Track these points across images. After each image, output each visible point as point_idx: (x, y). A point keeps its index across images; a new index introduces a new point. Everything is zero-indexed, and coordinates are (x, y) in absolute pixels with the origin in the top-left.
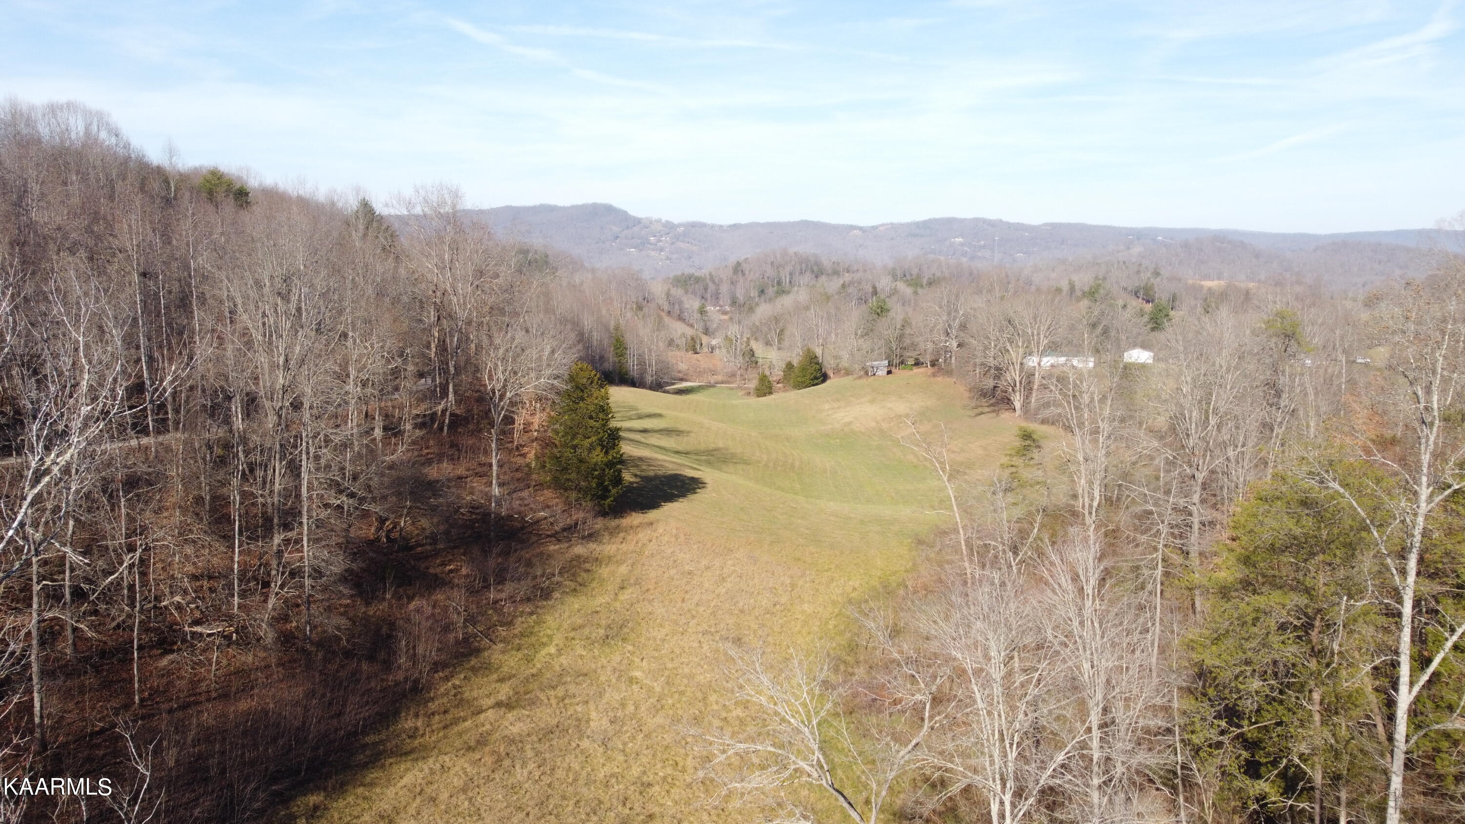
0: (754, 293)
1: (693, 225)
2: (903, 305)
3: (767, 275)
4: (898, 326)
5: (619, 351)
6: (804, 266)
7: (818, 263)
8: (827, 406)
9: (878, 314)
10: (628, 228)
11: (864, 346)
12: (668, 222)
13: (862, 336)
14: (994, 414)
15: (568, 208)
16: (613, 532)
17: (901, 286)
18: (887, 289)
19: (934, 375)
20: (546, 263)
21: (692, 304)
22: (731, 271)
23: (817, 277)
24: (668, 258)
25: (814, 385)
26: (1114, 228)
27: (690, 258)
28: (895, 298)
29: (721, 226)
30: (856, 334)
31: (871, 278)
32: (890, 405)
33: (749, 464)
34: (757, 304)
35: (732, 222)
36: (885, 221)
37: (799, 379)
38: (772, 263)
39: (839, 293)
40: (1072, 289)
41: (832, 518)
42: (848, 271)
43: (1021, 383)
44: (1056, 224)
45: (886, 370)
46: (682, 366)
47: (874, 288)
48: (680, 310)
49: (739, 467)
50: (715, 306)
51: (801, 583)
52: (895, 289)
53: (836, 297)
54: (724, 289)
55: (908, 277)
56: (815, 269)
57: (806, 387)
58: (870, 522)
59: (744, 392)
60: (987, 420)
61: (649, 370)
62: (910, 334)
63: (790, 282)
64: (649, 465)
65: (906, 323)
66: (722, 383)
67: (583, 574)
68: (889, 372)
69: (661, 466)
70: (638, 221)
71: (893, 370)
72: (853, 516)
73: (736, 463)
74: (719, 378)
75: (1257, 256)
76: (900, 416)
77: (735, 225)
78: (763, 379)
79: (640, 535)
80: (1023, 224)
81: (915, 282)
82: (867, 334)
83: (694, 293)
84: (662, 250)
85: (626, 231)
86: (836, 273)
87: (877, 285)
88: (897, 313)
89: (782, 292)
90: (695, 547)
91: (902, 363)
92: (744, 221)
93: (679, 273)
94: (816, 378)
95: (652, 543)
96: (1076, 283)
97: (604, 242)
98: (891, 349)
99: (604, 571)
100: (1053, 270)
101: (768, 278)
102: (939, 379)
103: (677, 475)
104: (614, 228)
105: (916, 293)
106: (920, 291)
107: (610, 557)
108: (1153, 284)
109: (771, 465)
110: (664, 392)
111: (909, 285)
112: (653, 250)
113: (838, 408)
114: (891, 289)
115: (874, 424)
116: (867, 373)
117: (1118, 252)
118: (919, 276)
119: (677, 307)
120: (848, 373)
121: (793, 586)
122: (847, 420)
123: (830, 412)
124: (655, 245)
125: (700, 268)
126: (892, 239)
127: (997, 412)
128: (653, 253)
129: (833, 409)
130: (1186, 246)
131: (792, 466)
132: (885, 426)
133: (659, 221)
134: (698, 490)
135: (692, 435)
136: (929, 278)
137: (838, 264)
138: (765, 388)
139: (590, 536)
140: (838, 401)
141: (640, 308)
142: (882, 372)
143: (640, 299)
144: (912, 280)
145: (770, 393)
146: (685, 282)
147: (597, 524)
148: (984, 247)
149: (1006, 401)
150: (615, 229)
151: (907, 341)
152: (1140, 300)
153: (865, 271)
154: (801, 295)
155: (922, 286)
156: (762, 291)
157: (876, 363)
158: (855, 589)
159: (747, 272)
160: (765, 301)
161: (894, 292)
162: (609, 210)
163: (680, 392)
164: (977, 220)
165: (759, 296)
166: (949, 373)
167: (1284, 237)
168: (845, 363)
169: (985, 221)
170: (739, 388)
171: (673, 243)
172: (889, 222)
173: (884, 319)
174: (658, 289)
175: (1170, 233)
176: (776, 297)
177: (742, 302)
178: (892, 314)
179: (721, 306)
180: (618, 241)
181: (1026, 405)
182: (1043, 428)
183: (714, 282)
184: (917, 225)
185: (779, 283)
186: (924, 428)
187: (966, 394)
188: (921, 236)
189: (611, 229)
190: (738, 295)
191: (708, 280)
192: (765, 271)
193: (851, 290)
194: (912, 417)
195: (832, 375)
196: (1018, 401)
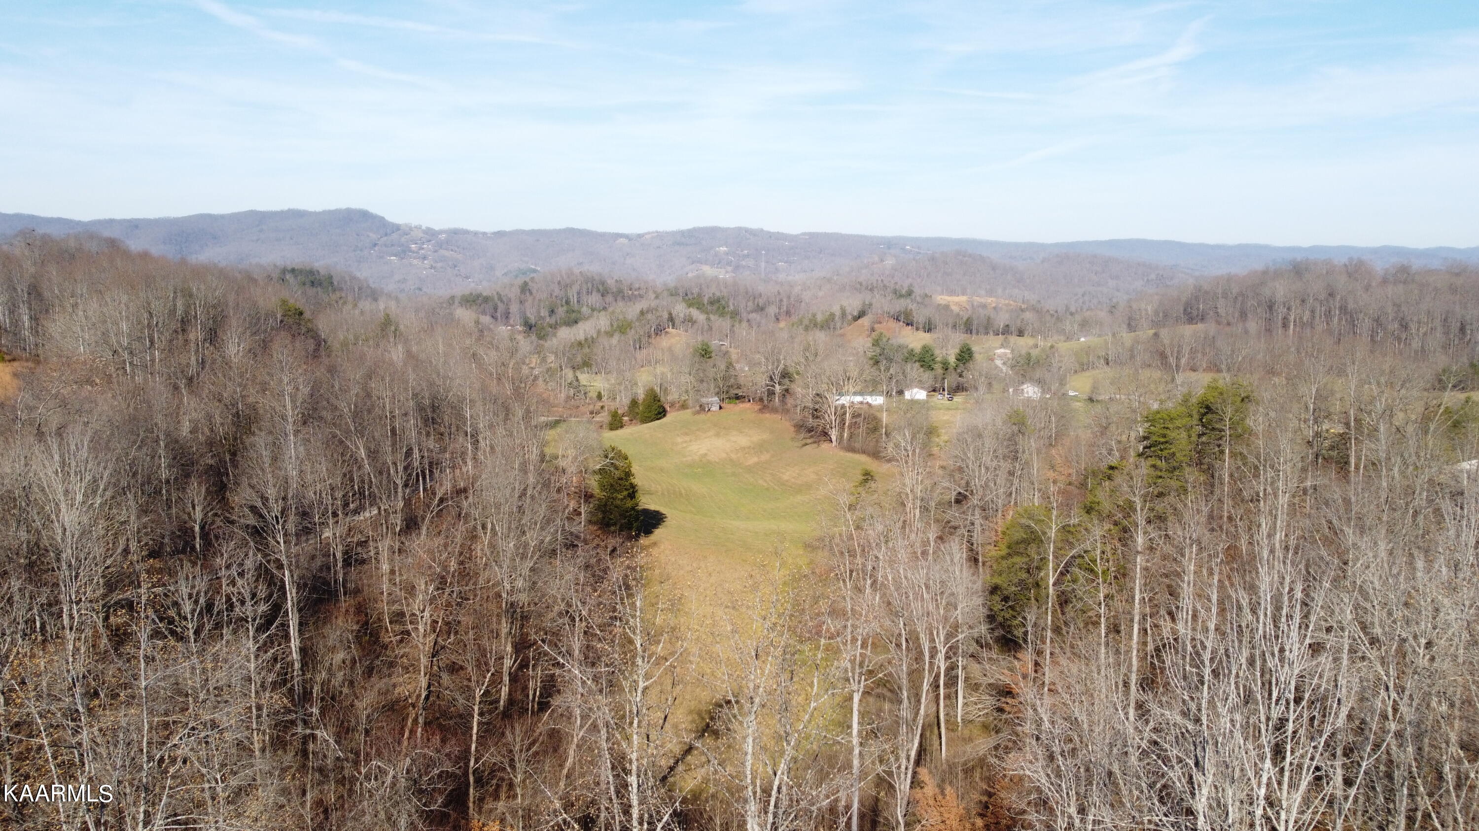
0: (544, 314)
1: (456, 232)
3: (555, 294)
6: (590, 285)
7: (601, 282)
8: (679, 440)
9: (703, 355)
10: (386, 235)
12: (428, 229)
14: (816, 445)
15: (320, 213)
18: (682, 315)
19: (761, 411)
20: (331, 284)
22: (519, 291)
23: (605, 297)
24: (432, 267)
25: (658, 419)
26: (866, 235)
27: (455, 266)
29: (484, 234)
32: (732, 439)
35: (496, 229)
37: (646, 414)
38: (559, 283)
39: (638, 319)
40: (844, 314)
42: (631, 289)
43: (835, 420)
44: (814, 233)
45: (718, 405)
47: (670, 314)
50: (506, 325)
53: (638, 324)
54: (514, 308)
55: (690, 296)
56: (601, 288)
57: (652, 421)
59: (596, 426)
60: (811, 449)
62: (735, 376)
63: (578, 302)
68: (721, 408)
70: (396, 228)
71: (724, 404)
75: (994, 268)
76: (744, 448)
77: (499, 232)
78: (615, 414)
80: (783, 234)
83: (484, 312)
84: (425, 258)
85: (385, 238)
89: (571, 311)
91: (728, 397)
92: (508, 228)
93: (467, 292)
94: (658, 412)
97: (361, 250)
98: (718, 387)
101: (557, 297)
102: (767, 415)
104: (371, 234)
112: (415, 258)
113: (690, 441)
114: (685, 315)
115: (724, 455)
116: (702, 408)
117: (873, 264)
118: (699, 295)
120: (683, 408)
122: (702, 452)
123: (685, 445)
124: (417, 253)
126: (662, 250)
127: (817, 442)
128: (415, 262)
129: (686, 442)
130: (933, 259)
131: (681, 494)
132: (733, 456)
133: (418, 228)
137: (621, 282)
138: (616, 423)
140: (686, 434)
142: (715, 408)
144: (693, 298)
145: (622, 427)
146: (474, 301)
148: (748, 256)
149: (823, 434)
150: (373, 236)
152: (901, 323)
156: (552, 311)
157: (709, 400)
159: (535, 292)
162: (365, 215)
164: (740, 229)
165: (550, 316)
166: (774, 411)
168: (676, 397)
169: (747, 230)
170: (589, 421)
171: (436, 251)
172: (654, 230)
177: (533, 322)
179: (512, 326)
180: (376, 248)
181: (840, 437)
182: (857, 457)
183: (502, 301)
184: (682, 233)
185: (567, 303)
186: (765, 457)
187: (792, 429)
188: (687, 245)
189: (368, 236)
190: (529, 315)
191: (496, 298)
192: (553, 291)
193: (649, 316)
194: (754, 449)
195: (668, 409)
196: (834, 434)
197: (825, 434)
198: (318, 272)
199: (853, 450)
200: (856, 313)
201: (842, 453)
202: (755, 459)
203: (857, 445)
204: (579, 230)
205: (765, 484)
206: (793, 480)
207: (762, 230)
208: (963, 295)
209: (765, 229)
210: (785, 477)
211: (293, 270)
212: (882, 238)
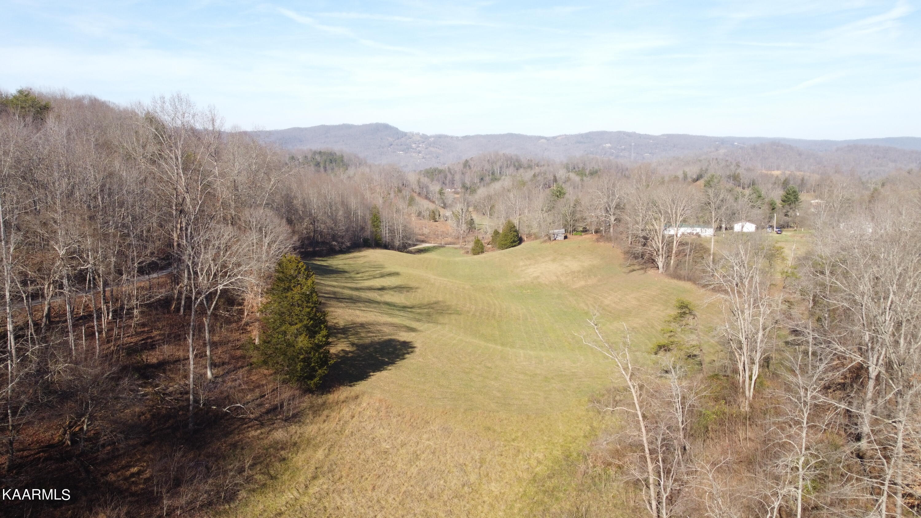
0: (477, 180)
1: (440, 137)
2: (574, 188)
3: (485, 168)
4: (572, 205)
5: (375, 223)
6: (509, 162)
7: (518, 160)
8: (521, 263)
9: (558, 196)
10: (398, 138)
11: (548, 219)
12: (423, 134)
13: (547, 212)
14: (642, 271)
16: (317, 410)
17: (572, 175)
18: (563, 177)
19: (598, 240)
20: (342, 161)
21: (435, 188)
22: (462, 166)
23: (517, 169)
24: (423, 158)
25: (513, 247)
26: (707, 137)
27: (437, 157)
28: (568, 184)
29: (457, 137)
30: (542, 210)
31: (552, 170)
32: (566, 263)
33: (460, 314)
34: (479, 188)
36: (561, 134)
37: (503, 242)
38: (488, 161)
39: (531, 180)
40: (685, 177)
41: (521, 377)
42: (538, 166)
43: (663, 248)
44: (670, 135)
45: (563, 236)
46: (426, 231)
47: (555, 177)
48: (427, 192)
49: (453, 317)
50: (451, 188)
51: (489, 457)
52: (568, 177)
53: (530, 183)
54: (457, 177)
55: (577, 169)
56: (517, 164)
57: (508, 248)
58: (553, 378)
59: (463, 251)
60: (637, 275)
61: (397, 237)
62: (580, 211)
63: (500, 173)
64: (369, 332)
65: (577, 203)
66: (450, 244)
67: (277, 464)
68: (566, 237)
69: (379, 331)
70: (405, 134)
71: (568, 235)
72: (538, 372)
73: (450, 314)
74: (449, 240)
75: (800, 155)
76: (574, 272)
77: (466, 136)
78: (478, 242)
79: (344, 411)
80: (649, 135)
81: (581, 173)
82: (550, 210)
83: (438, 180)
84: (420, 152)
85: (397, 141)
86: (530, 167)
87: (557, 175)
88: (571, 195)
89: (495, 179)
90: (395, 420)
91: (574, 230)
92: (472, 134)
93: (428, 167)
94: (514, 242)
95: (354, 419)
96: (688, 173)
97: (383, 148)
98: (567, 221)
99: (299, 459)
100: (671, 164)
101: (486, 170)
102: (602, 244)
103: (391, 341)
104: (389, 139)
105: (582, 180)
106: (585, 178)
107: (309, 441)
108: (739, 174)
109: (478, 314)
110: (408, 252)
111: (578, 174)
112: (414, 152)
113: (530, 265)
114: (566, 178)
115: (555, 278)
116: (550, 239)
117: (711, 152)
118: (583, 169)
119: (425, 190)
120: (536, 238)
121: (482, 461)
122: (535, 274)
123: (524, 268)
124: (416, 149)
125: (444, 164)
126: (566, 145)
127: (644, 269)
128: (414, 154)
129: (526, 265)
130: (754, 148)
131: (494, 315)
132: (563, 279)
133: (418, 134)
134: (407, 356)
135: (419, 291)
136: (590, 170)
137: (531, 161)
138: (479, 249)
139: (295, 416)
140: (529, 259)
141: (400, 191)
142: (561, 238)
143: (400, 185)
144: (579, 171)
145: (482, 252)
146: (432, 173)
147: (303, 402)
148: (624, 149)
149: (651, 261)
150: (391, 139)
151: (578, 216)
153: (548, 165)
154: (506, 182)
155: (585, 175)
156: (482, 179)
157: (556, 231)
158: (539, 462)
159: (472, 167)
160: (484, 186)
161: (568, 179)
162: (386, 127)
163: (420, 251)
164: (619, 132)
165: (480, 182)
166: (609, 239)
167: (815, 143)
168: (535, 230)
169: (624, 133)
170: (461, 247)
171: (427, 148)
172: (564, 134)
173: (562, 199)
174: (412, 178)
175: (742, 140)
176: (491, 183)
177: (469, 186)
178: (567, 196)
179: (455, 189)
180: (392, 147)
181: (667, 265)
182: (681, 283)
183: (451, 173)
184: (582, 136)
185: (493, 174)
186: (591, 281)
187: (622, 256)
188: (584, 143)
189: (388, 140)
190: (466, 181)
191: (447, 172)
192: (484, 166)
193: (539, 178)
194: (583, 273)
195: (525, 239)
196: (660, 262)
197: (652, 261)
198: (335, 153)
199: (679, 277)
200: (695, 177)
201: (667, 280)
202: (583, 283)
203: (683, 273)
204: (515, 135)
205: (586, 308)
206: (613, 305)
207: (635, 133)
208: (778, 170)
209: (637, 132)
210: (607, 302)
211: (320, 153)
212: (717, 138)
